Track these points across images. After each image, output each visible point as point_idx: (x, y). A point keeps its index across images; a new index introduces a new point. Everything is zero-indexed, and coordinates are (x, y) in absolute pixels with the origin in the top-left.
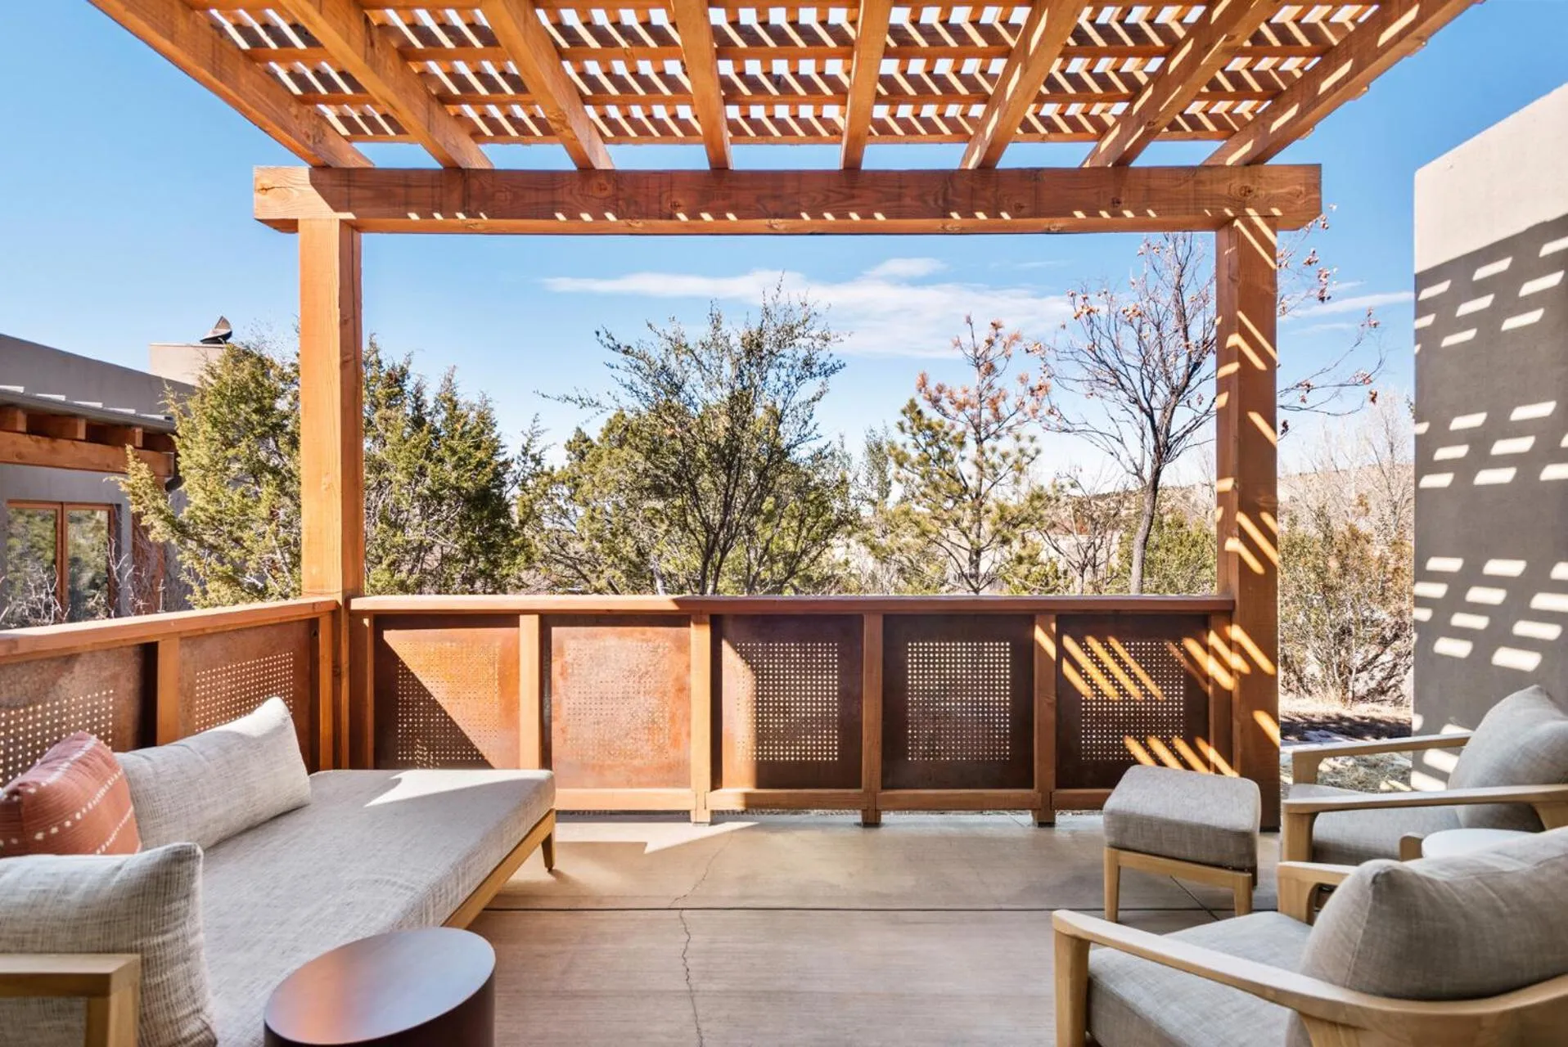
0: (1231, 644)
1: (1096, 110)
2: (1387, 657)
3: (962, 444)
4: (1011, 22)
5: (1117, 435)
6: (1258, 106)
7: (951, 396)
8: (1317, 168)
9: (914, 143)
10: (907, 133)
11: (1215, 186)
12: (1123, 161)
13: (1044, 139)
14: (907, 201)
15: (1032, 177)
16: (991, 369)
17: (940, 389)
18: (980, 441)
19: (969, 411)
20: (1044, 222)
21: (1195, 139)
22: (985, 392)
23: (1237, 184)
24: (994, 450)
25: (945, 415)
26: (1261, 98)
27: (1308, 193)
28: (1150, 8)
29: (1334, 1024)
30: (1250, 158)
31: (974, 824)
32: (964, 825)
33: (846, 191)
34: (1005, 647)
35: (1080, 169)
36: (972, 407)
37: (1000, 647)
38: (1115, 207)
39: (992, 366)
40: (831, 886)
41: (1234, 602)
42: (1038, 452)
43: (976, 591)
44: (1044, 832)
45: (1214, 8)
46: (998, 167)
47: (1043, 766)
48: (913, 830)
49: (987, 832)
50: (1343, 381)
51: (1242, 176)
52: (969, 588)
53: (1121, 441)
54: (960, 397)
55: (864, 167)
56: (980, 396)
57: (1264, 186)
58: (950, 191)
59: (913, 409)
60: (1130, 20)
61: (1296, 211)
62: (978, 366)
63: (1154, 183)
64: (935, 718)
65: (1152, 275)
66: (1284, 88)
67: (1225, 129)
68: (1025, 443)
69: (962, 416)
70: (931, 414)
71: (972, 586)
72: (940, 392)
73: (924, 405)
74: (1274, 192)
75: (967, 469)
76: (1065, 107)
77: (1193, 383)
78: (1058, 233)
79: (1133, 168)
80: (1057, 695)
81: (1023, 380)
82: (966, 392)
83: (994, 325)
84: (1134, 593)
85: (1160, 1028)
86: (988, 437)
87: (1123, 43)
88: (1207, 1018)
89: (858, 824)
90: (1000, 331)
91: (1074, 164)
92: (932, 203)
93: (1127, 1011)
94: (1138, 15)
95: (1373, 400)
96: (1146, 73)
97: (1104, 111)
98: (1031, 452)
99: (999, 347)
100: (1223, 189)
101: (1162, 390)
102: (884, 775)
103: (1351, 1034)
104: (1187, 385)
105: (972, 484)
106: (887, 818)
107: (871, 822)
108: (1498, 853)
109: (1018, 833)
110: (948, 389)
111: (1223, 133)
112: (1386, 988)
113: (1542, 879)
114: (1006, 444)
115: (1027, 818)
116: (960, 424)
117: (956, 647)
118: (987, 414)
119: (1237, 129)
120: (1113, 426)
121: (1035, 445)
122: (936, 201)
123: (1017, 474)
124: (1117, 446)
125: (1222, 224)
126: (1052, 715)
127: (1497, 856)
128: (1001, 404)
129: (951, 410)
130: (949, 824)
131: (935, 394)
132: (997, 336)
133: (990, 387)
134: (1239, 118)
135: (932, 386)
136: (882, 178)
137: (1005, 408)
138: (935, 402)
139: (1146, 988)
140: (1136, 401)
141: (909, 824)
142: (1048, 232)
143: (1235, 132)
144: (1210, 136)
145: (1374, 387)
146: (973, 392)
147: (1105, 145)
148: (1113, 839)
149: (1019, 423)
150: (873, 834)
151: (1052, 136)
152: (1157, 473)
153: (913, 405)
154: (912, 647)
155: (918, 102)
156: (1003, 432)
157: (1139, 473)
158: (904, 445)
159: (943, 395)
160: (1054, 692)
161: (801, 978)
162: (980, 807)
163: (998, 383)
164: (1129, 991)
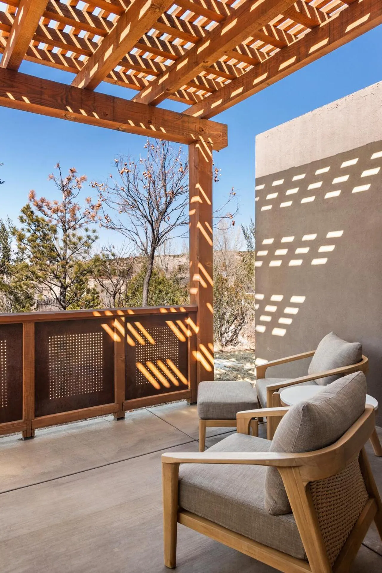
0: (187, 326)
1: (140, 75)
2: (233, 327)
3: (55, 231)
4: (108, 19)
5: (136, 232)
6: (205, 94)
7: (48, 205)
8: (226, 126)
9: (47, 65)
10: (43, 59)
11: (190, 125)
12: (153, 104)
13: (115, 83)
14: (45, 97)
15: (111, 99)
16: (69, 193)
17: (43, 200)
18: (65, 230)
19: (59, 214)
20: (117, 124)
21: (181, 101)
22: (67, 205)
23: (198, 126)
24: (74, 235)
25: (45, 215)
26: (208, 91)
27: (223, 136)
28: (171, 36)
29: (290, 467)
30: (203, 116)
31: (85, 426)
32: (77, 428)
33: (9, 82)
34: (100, 335)
35: (131, 102)
36: (62, 212)
37: (98, 335)
38: (148, 123)
39: (70, 192)
40: (14, 476)
41: (197, 307)
42: (97, 238)
43: (65, 308)
44: (120, 422)
45: (200, 47)
46: (94, 91)
47: (119, 391)
48: (52, 436)
49: (93, 428)
50: (224, 216)
51: (200, 123)
52: (60, 306)
53: (137, 235)
54: (54, 206)
55: (20, 71)
56: (65, 207)
57: (208, 129)
58: (70, 97)
59: (27, 210)
60: (162, 38)
61: (219, 143)
62: (63, 191)
63: (166, 117)
64: (64, 375)
65: (151, 158)
66: (217, 89)
67: (192, 100)
68: (90, 233)
69: (55, 216)
70: (38, 214)
71: (62, 305)
72: (42, 202)
73: (34, 208)
74: (212, 132)
75: (59, 244)
76: (127, 69)
77: (169, 210)
78: (123, 131)
79: (156, 107)
80: (125, 356)
81: (88, 201)
82: (56, 203)
83: (71, 170)
84: (144, 306)
85: (213, 492)
86: (69, 228)
87: (158, 48)
88: (230, 482)
89: (21, 439)
90: (75, 174)
91: (129, 98)
92: (59, 101)
93: (198, 489)
94: (165, 37)
95: (233, 224)
96: (165, 65)
97: (143, 77)
98: (93, 237)
99: (74, 182)
100: (193, 127)
101: (156, 212)
102: (36, 410)
103: (297, 470)
104: (166, 211)
105: (61, 253)
106: (37, 432)
107: (29, 436)
108: (325, 392)
109: (108, 425)
110: (47, 201)
111: (192, 102)
112: (306, 449)
113: (340, 398)
114: (80, 232)
115: (111, 417)
116: (55, 220)
117: (75, 337)
118: (68, 216)
119: (197, 102)
120: (134, 227)
121: (96, 234)
122: (62, 100)
123: (87, 248)
124: (136, 237)
125: (192, 143)
126: (123, 366)
127: (326, 393)
128: (77, 212)
129: (49, 212)
130: (73, 429)
131: (40, 203)
132: (73, 176)
133: (70, 203)
134: (198, 96)
135: (38, 198)
136: (29, 79)
137: (78, 215)
138: (40, 207)
139: (204, 477)
140: (145, 217)
141: (48, 434)
142: (118, 129)
143: (196, 103)
144: (186, 102)
145: (234, 219)
146: (60, 204)
147: (144, 94)
148: (203, 416)
149: (86, 222)
150: (30, 442)
151: (120, 82)
152: (153, 251)
153: (28, 207)
154: (51, 339)
155: (52, 44)
156: (77, 226)
157: (146, 250)
158: (23, 230)
159: (44, 204)
160: (124, 354)
161: (9, 531)
162: (84, 417)
163: (74, 201)
164: (197, 481)
